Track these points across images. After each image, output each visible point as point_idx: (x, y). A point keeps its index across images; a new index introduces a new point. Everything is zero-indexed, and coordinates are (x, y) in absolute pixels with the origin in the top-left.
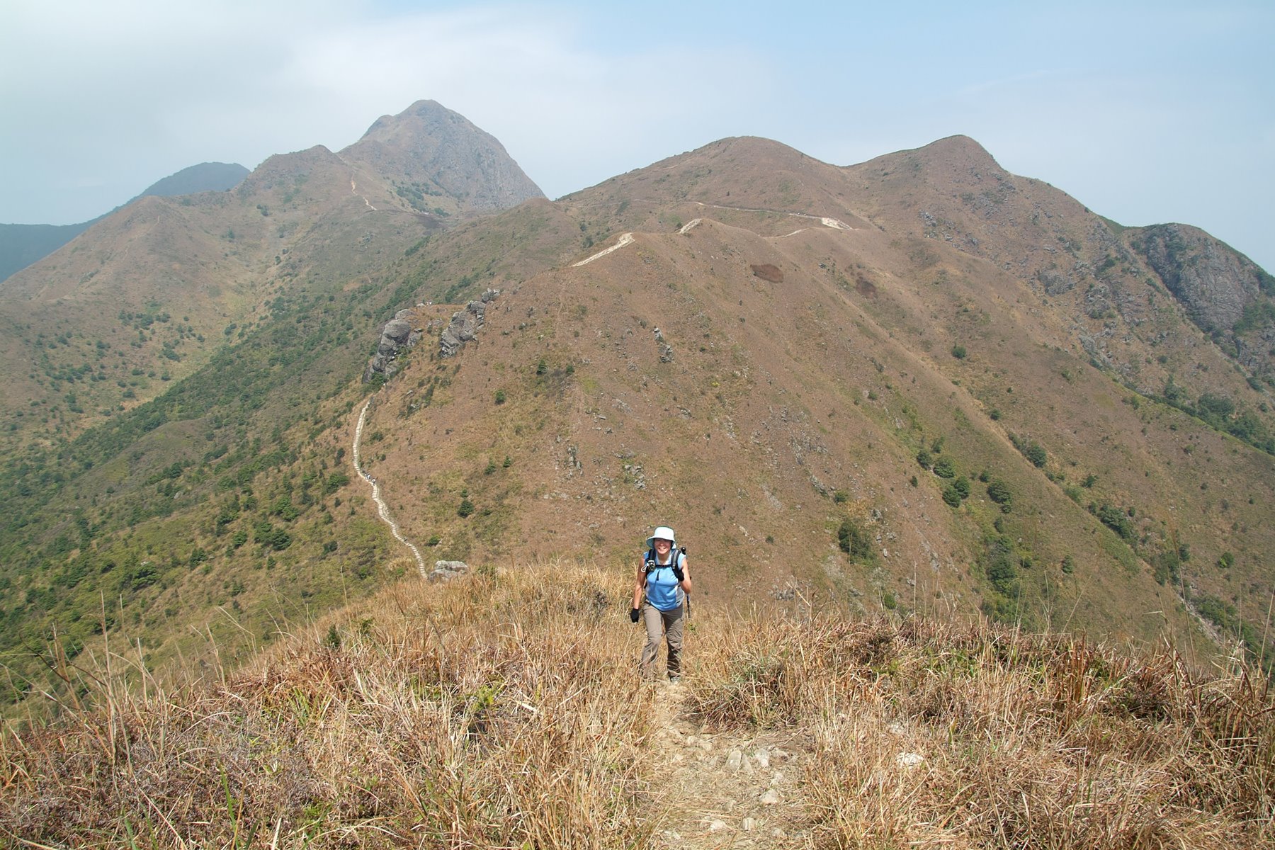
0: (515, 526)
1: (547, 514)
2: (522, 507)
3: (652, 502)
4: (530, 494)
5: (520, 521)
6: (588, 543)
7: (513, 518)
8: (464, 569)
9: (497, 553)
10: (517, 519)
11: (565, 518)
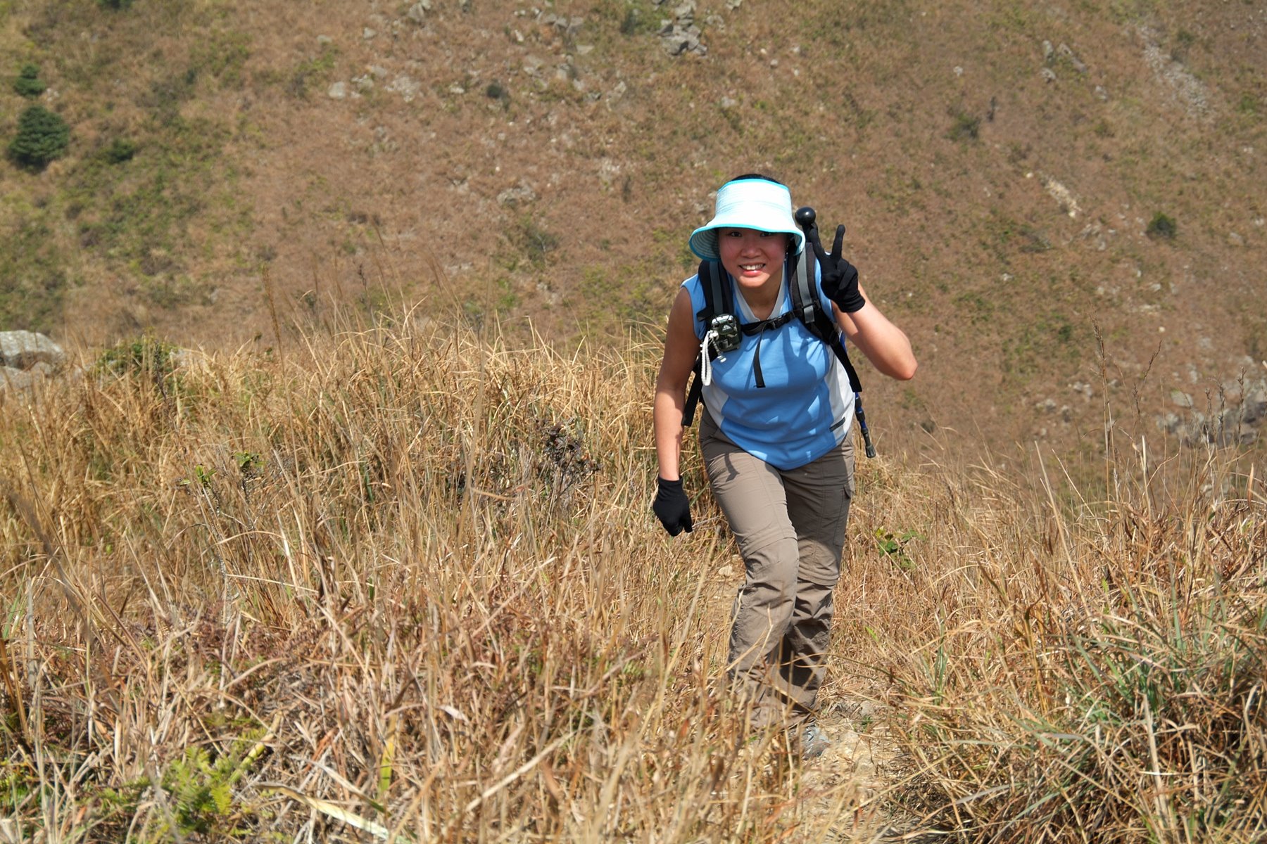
0: (227, 201)
1: (344, 155)
2: (252, 130)
3: (728, 102)
4: (277, 81)
5: (244, 183)
6: (497, 258)
7: (218, 172)
8: (48, 358)
9: (169, 302)
10: (235, 173)
11: (411, 167)
